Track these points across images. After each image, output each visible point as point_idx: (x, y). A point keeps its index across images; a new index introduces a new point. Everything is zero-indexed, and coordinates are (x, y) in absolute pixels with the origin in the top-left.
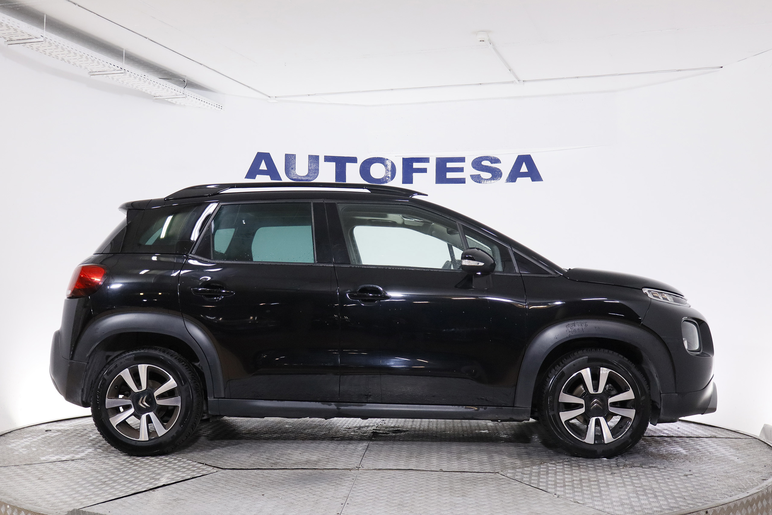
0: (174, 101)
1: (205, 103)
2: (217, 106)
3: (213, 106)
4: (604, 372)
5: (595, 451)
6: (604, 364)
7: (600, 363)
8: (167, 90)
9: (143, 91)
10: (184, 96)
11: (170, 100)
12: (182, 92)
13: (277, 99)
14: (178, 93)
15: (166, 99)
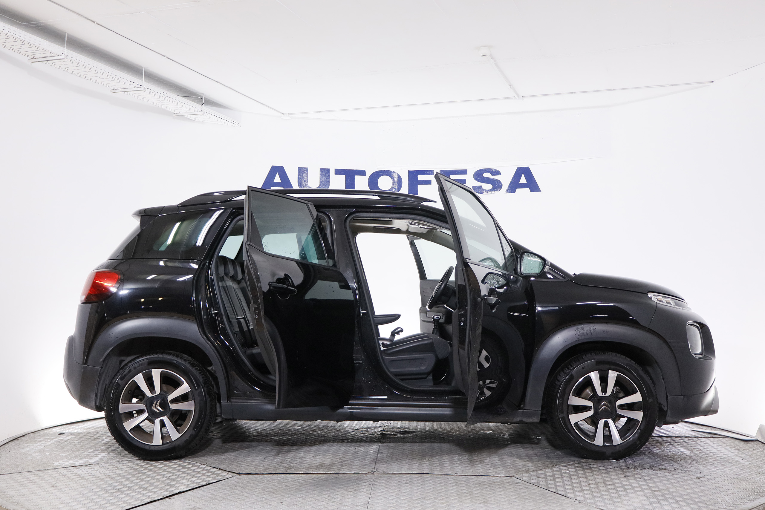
0: (193, 117)
1: (222, 120)
2: (233, 122)
3: (229, 123)
4: (612, 375)
5: (604, 453)
6: (612, 367)
7: (608, 366)
8: (186, 107)
9: (163, 108)
10: (202, 113)
11: (189, 117)
12: (200, 109)
13: (290, 116)
14: (196, 110)
15: (185, 116)
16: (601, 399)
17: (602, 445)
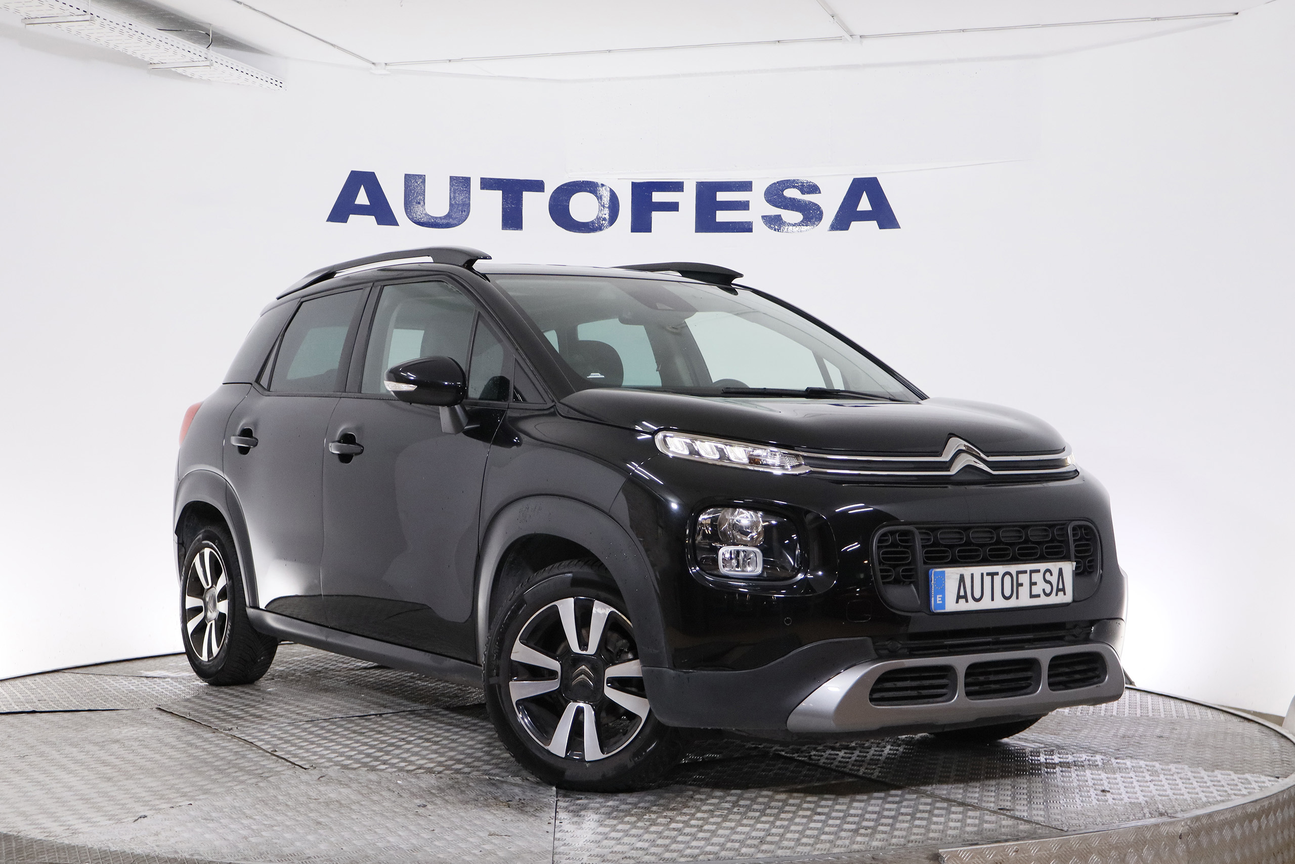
0: (188, 72)
1: (249, 77)
2: (271, 81)
3: (263, 82)
4: (601, 612)
6: (603, 594)
7: (593, 592)
8: (175, 53)
9: (128, 53)
10: (208, 63)
11: (180, 71)
12: (203, 55)
13: (388, 67)
14: (196, 58)
15: (173, 69)
16: (578, 659)
17: (563, 756)
